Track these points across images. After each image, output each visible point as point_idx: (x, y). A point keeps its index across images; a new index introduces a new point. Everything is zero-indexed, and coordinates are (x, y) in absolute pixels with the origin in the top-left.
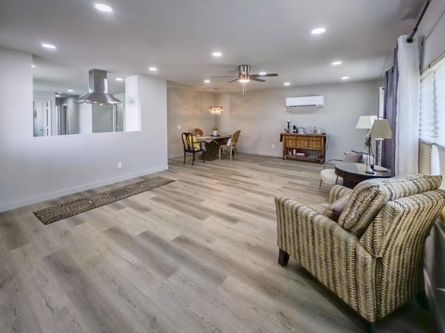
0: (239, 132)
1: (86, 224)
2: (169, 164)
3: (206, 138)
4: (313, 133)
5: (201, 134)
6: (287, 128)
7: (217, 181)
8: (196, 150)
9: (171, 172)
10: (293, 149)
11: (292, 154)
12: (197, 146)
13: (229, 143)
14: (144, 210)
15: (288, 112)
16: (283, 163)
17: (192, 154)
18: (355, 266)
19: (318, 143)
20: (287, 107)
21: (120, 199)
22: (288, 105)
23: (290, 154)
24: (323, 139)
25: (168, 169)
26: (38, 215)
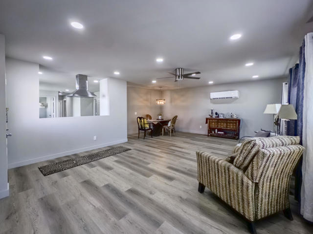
0: (176, 117)
1: (70, 177)
2: (128, 138)
3: (154, 121)
4: (230, 117)
5: (151, 118)
6: (211, 114)
7: (160, 150)
8: (146, 129)
9: (129, 143)
10: (215, 129)
11: (215, 133)
12: (147, 126)
13: (169, 124)
14: (109, 168)
15: (211, 102)
16: (208, 139)
17: (144, 131)
18: (242, 188)
19: (234, 124)
20: (211, 99)
21: (94, 161)
22: (212, 97)
23: (213, 132)
24: (237, 121)
25: (127, 141)
26: (41, 170)
